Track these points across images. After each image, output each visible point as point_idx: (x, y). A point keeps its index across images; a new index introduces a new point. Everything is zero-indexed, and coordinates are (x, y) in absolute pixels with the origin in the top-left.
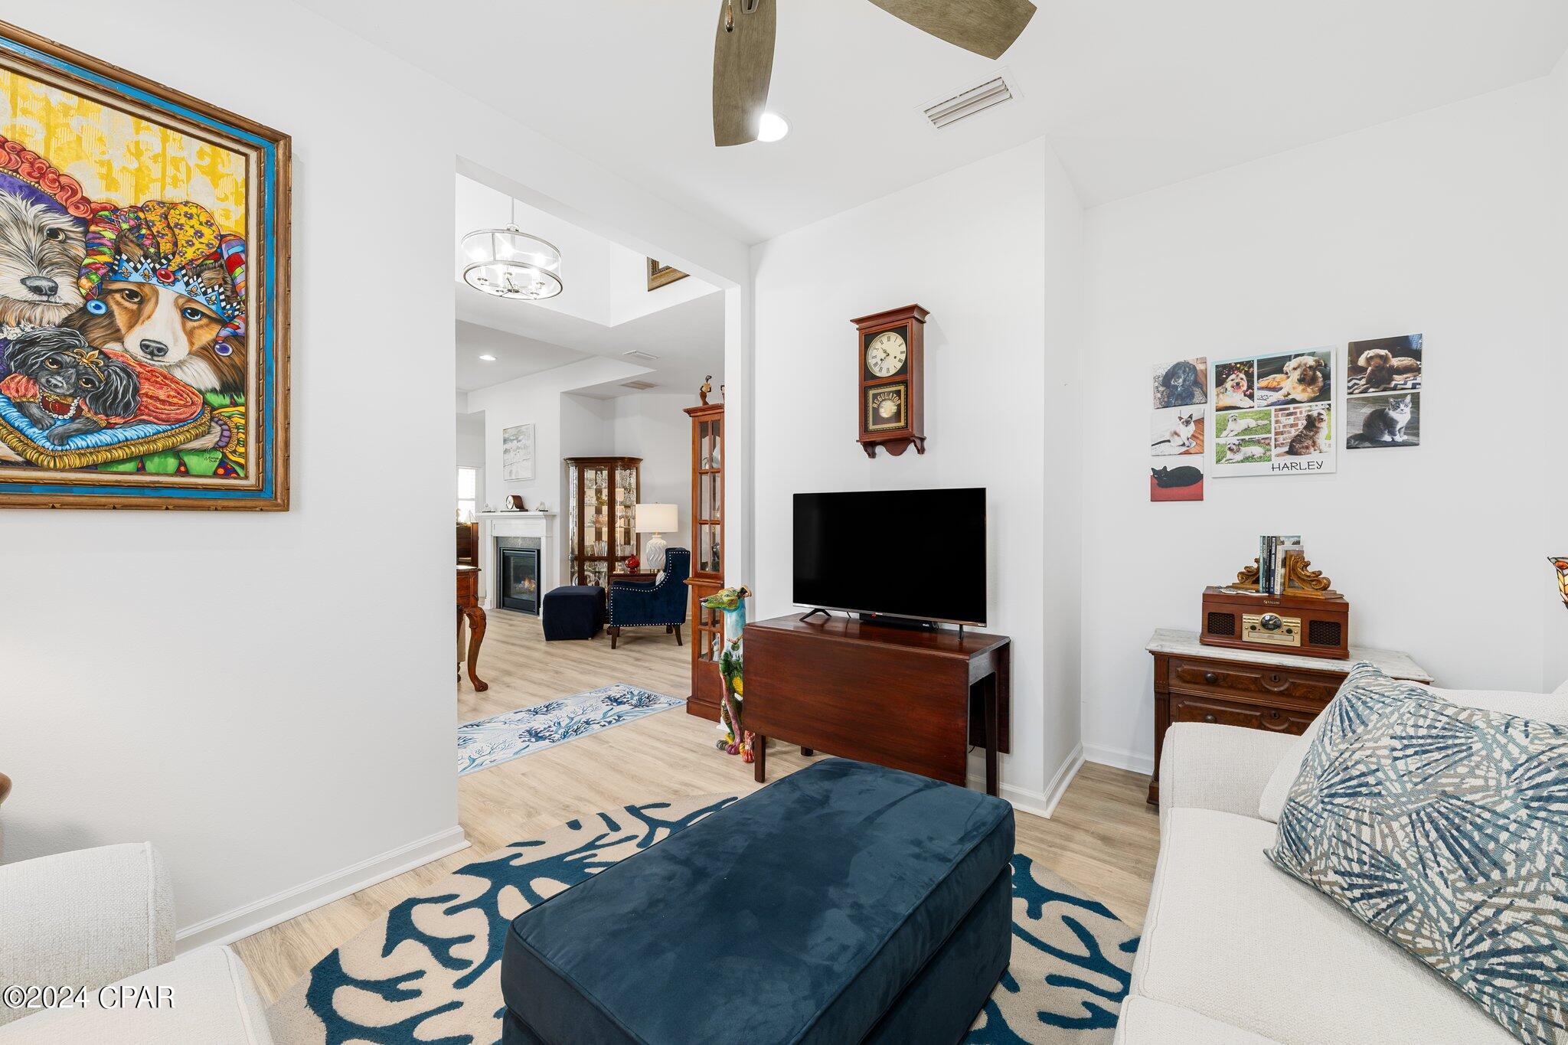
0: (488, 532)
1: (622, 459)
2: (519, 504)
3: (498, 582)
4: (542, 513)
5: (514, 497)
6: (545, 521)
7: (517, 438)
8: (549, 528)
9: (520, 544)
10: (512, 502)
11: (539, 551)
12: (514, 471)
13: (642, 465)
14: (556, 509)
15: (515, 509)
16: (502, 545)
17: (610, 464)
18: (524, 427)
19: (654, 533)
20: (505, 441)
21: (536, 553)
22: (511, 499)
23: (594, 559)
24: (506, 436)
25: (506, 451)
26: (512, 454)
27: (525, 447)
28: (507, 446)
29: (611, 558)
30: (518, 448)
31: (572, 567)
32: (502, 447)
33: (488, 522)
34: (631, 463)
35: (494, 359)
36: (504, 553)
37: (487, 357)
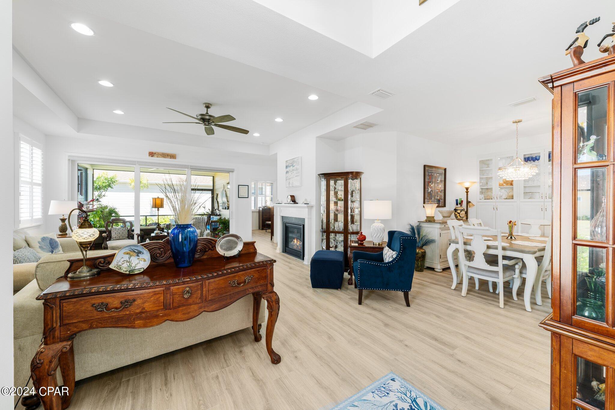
0: (278, 214)
1: (352, 173)
2: (293, 200)
3: (283, 239)
4: (306, 205)
5: (291, 196)
6: (307, 209)
7: (292, 165)
8: (310, 213)
9: (294, 221)
10: (290, 198)
11: (304, 226)
12: (291, 182)
13: (363, 176)
14: (313, 202)
15: (291, 202)
16: (285, 220)
17: (346, 176)
18: (295, 159)
19: (376, 220)
20: (287, 167)
21: (302, 226)
22: (289, 197)
23: (336, 233)
24: (287, 164)
25: (287, 172)
26: (290, 173)
27: (297, 169)
28: (288, 170)
29: (346, 232)
30: (293, 170)
31: (323, 236)
32: (285, 170)
33: (278, 208)
34: (356, 175)
35: (282, 120)
36: (286, 225)
37: (279, 120)
